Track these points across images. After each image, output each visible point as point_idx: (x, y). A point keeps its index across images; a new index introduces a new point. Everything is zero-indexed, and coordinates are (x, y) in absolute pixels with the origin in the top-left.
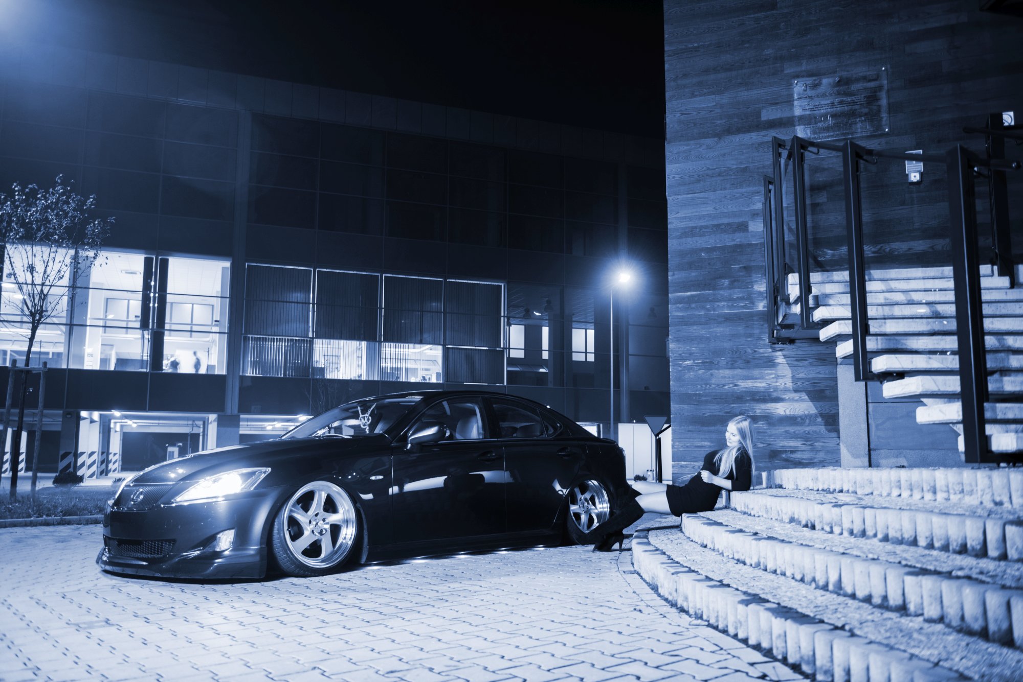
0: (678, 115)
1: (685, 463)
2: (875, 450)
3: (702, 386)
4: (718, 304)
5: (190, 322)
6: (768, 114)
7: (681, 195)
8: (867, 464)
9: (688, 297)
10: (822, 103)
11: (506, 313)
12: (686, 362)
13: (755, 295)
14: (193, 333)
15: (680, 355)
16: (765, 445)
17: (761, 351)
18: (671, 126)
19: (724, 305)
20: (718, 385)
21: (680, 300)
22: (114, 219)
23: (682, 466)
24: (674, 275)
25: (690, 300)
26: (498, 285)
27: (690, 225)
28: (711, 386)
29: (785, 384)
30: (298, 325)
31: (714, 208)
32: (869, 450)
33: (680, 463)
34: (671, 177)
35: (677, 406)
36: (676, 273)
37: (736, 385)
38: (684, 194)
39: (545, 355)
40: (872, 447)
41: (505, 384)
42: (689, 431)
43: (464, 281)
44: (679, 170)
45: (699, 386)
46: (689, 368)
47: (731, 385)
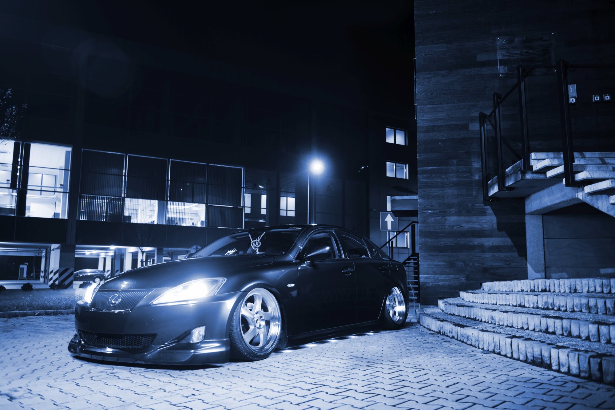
0: (423, 55)
1: (429, 276)
2: (548, 267)
3: (439, 227)
4: (449, 175)
5: (40, 185)
6: (481, 58)
7: (425, 105)
8: (544, 276)
9: (430, 170)
10: (515, 52)
11: (245, 186)
12: (429, 212)
13: (473, 170)
14: (43, 192)
15: (425, 207)
16: (480, 264)
17: (477, 205)
18: (419, 62)
19: (453, 176)
20: (449, 226)
21: (424, 172)
22: (26, 106)
23: (426, 278)
24: (421, 156)
25: (431, 172)
26: (240, 169)
27: (432, 125)
28: (445, 227)
29: (493, 226)
30: (115, 189)
31: (447, 115)
32: (545, 268)
33: (425, 275)
34: (419, 94)
35: (423, 239)
36: (422, 154)
37: (461, 227)
38: (428, 105)
39: (264, 212)
40: (546, 266)
41: (243, 228)
42: (431, 255)
43: (220, 166)
44: (424, 90)
45: (437, 227)
46: (431, 215)
47: (458, 227)
